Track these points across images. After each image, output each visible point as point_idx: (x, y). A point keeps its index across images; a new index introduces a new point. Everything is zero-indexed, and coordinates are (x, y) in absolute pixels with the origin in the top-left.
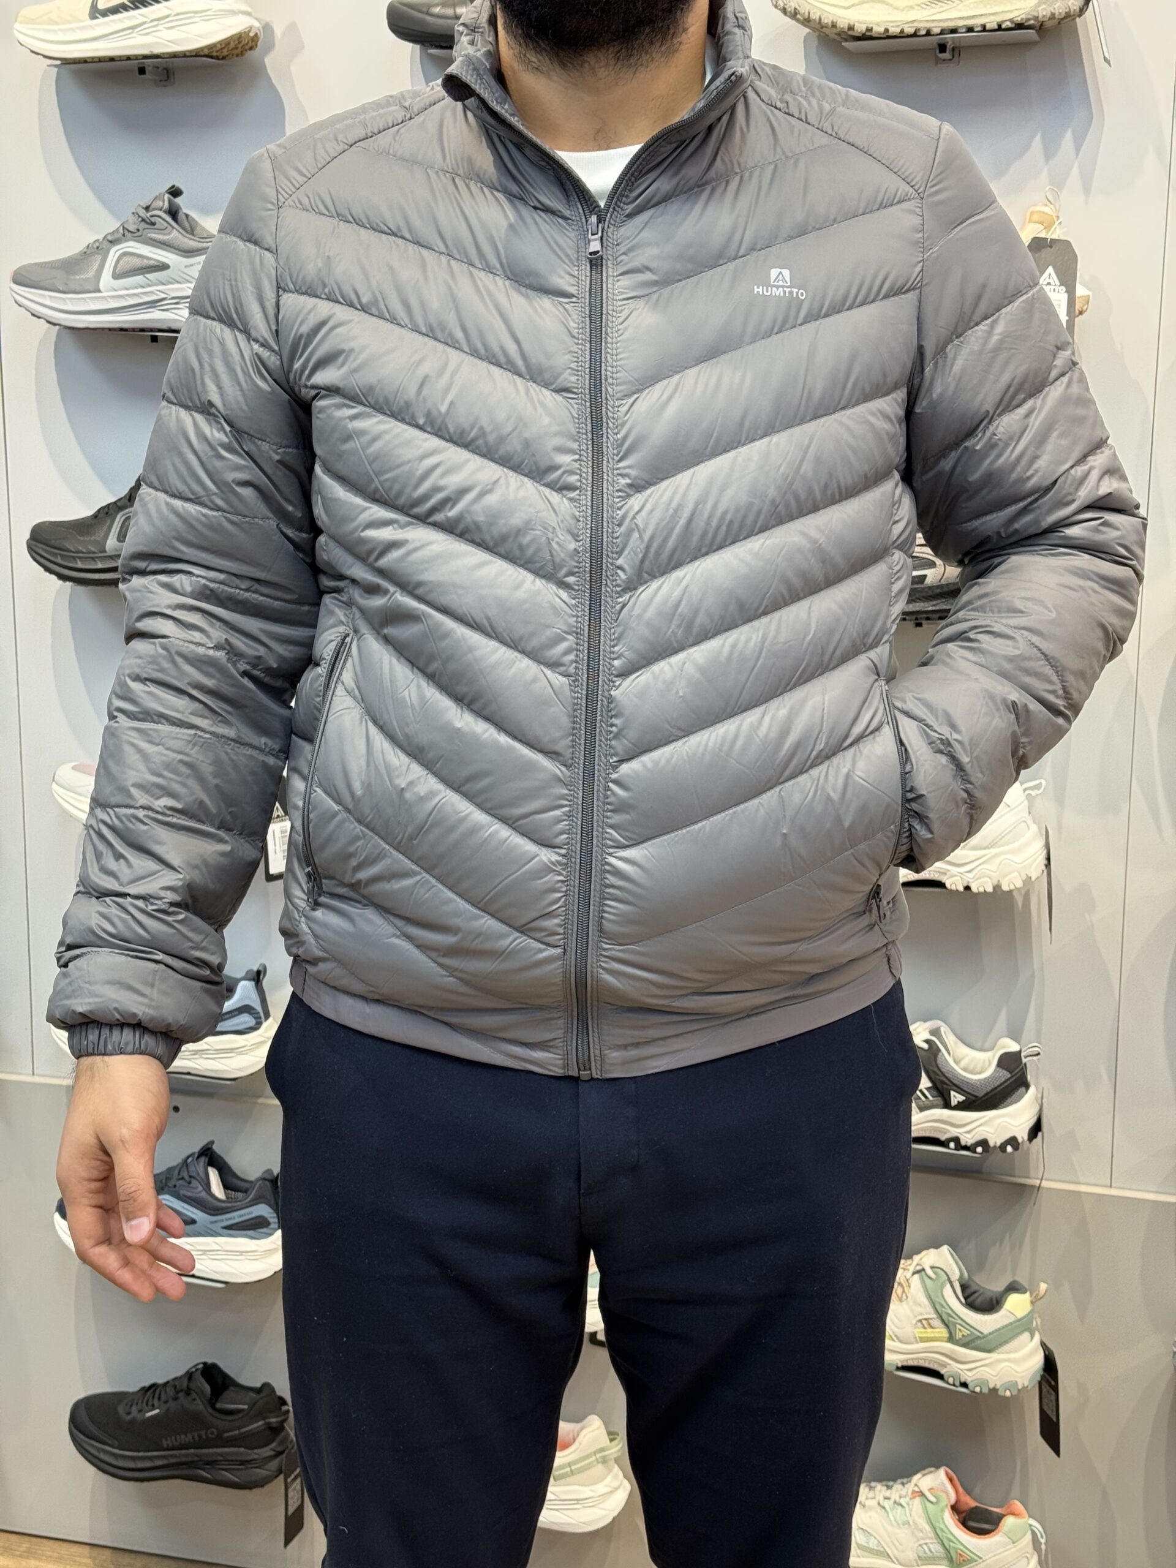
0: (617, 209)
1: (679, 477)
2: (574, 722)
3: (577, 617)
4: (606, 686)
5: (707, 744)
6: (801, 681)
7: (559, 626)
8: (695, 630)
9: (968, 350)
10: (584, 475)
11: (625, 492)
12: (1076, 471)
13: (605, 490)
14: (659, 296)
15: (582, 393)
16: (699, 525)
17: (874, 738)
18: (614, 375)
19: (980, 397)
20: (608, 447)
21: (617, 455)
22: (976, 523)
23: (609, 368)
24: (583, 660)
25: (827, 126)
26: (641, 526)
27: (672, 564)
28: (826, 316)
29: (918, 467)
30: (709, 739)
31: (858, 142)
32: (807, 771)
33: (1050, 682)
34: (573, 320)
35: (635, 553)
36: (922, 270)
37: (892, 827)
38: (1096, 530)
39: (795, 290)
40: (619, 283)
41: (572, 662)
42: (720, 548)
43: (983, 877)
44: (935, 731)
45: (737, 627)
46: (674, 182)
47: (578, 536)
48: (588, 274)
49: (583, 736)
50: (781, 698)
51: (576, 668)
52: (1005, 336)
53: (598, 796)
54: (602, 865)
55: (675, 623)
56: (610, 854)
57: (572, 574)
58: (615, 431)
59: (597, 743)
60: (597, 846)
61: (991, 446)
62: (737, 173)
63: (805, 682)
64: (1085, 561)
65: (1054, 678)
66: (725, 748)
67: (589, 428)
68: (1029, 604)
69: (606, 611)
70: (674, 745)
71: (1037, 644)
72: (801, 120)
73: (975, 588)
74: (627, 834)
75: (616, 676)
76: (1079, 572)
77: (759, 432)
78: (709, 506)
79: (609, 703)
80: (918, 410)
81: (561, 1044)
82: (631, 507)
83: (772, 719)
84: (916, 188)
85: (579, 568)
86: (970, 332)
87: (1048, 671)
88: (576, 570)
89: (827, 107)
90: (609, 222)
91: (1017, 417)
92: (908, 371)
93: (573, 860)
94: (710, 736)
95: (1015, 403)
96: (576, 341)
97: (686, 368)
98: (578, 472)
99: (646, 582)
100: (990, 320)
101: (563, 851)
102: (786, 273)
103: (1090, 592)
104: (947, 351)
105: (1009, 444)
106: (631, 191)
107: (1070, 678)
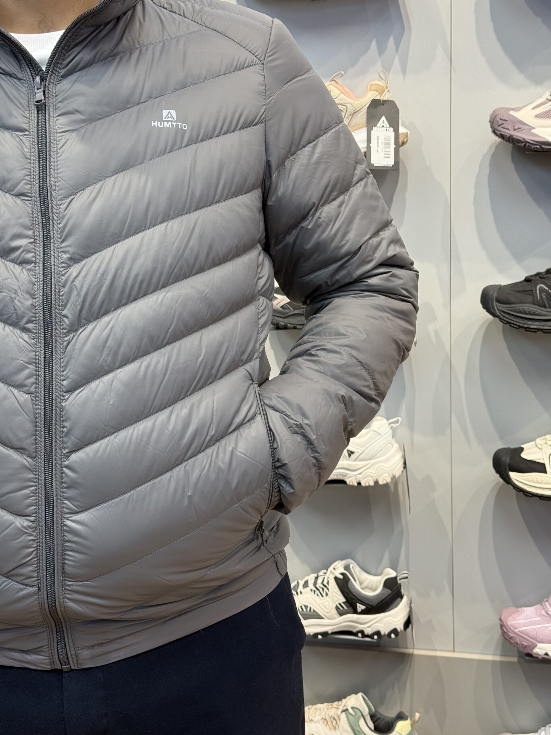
0: (54, 72)
1: (104, 252)
2: (36, 426)
3: (36, 352)
4: (59, 400)
5: (131, 437)
6: (197, 388)
7: (22, 359)
8: (120, 357)
9: (299, 164)
10: (38, 252)
11: (66, 263)
12: (373, 241)
13: (53, 263)
14: (87, 129)
15: (34, 197)
16: (119, 283)
17: (250, 424)
18: (57, 184)
19: (309, 194)
20: (54, 233)
21: (60, 239)
22: (312, 276)
23: (53, 179)
24: (41, 382)
25: (198, 19)
26: (78, 286)
27: (102, 312)
28: (202, 141)
29: (273, 241)
30: (132, 433)
31: (218, 29)
32: (203, 451)
33: (365, 380)
34: (26, 147)
35: (75, 305)
36: (266, 110)
37: (266, 485)
38: (387, 280)
39: (180, 124)
40: (58, 122)
41: (33, 383)
42: (135, 299)
43: (368, 477)
44: (292, 419)
45: (149, 353)
46: (93, 53)
47: (34, 295)
48: (36, 116)
49: (43, 436)
50: (183, 401)
51: (36, 388)
52: (322, 154)
53: (56, 477)
54: (62, 526)
55: (105, 352)
56: (67, 519)
57: (29, 321)
58: (58, 222)
59: (54, 440)
60: (57, 513)
61: (317, 226)
62: (137, 48)
63: (200, 389)
64: (381, 300)
65: (368, 377)
66: (145, 439)
67: (40, 221)
68: (349, 329)
69: (56, 347)
70: (107, 439)
71: (355, 356)
72: (181, 15)
73: (314, 320)
74: (78, 504)
75: (65, 392)
76: (379, 307)
77: (159, 220)
78: (125, 271)
79: (61, 411)
80: (269, 203)
81: (47, 649)
82: (71, 274)
83: (177, 415)
84: (259, 57)
85: (36, 317)
86: (300, 152)
87: (364, 373)
88: (34, 319)
89: (197, 7)
90: (50, 81)
91: (333, 207)
92: (261, 177)
93: (41, 524)
94: (134, 431)
95: (331, 197)
96: (29, 161)
97: (106, 177)
98: (33, 251)
99: (84, 325)
100: (312, 144)
101: (32, 518)
102: (173, 112)
103: (386, 319)
104: (286, 164)
105: (330, 225)
106: (63, 60)
107: (378, 376)
